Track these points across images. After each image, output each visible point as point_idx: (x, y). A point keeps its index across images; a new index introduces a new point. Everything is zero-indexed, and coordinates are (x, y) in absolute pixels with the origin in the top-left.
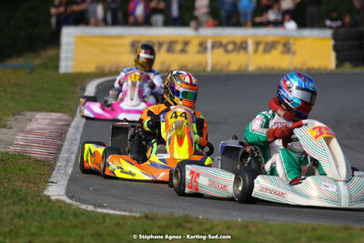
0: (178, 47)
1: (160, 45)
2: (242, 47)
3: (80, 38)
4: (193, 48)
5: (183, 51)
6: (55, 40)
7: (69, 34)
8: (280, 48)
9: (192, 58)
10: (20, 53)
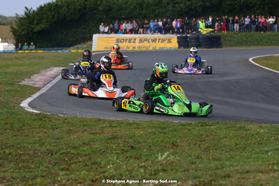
0: (133, 40)
1: (126, 40)
2: (154, 40)
3: (99, 38)
4: (137, 41)
5: (134, 42)
6: (91, 39)
7: (95, 37)
8: (167, 41)
9: (137, 44)
10: (80, 43)
